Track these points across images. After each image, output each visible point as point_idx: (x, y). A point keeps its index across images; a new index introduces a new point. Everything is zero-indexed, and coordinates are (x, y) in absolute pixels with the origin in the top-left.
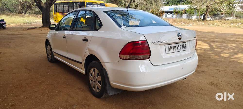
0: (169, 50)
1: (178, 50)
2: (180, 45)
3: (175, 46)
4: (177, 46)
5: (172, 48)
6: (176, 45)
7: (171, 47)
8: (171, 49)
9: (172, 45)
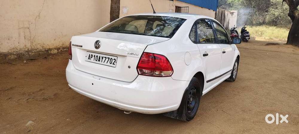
0: (89, 58)
1: (100, 62)
2: (105, 57)
3: (97, 56)
4: (100, 57)
5: (93, 57)
6: (99, 55)
7: (92, 55)
8: (91, 57)
9: (94, 54)
